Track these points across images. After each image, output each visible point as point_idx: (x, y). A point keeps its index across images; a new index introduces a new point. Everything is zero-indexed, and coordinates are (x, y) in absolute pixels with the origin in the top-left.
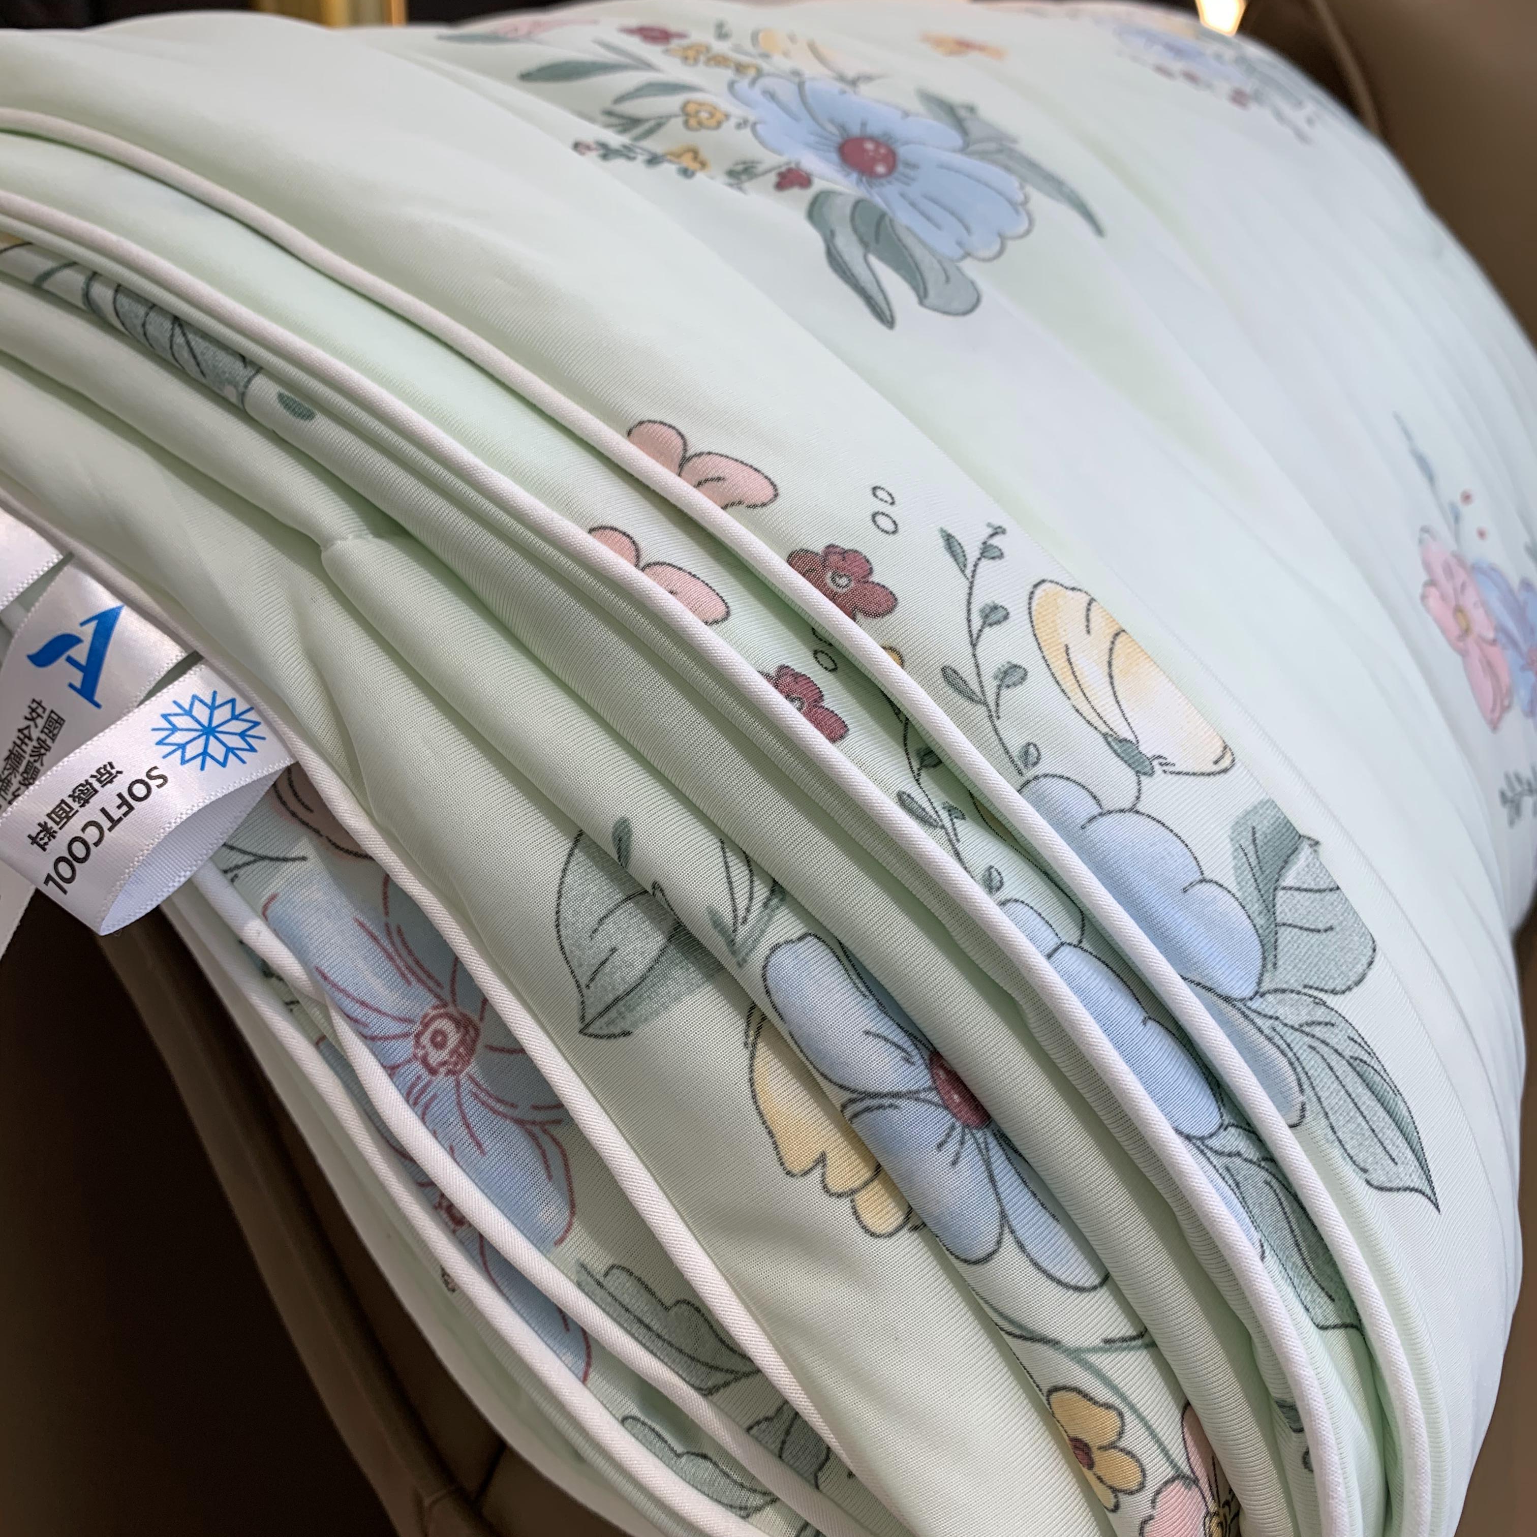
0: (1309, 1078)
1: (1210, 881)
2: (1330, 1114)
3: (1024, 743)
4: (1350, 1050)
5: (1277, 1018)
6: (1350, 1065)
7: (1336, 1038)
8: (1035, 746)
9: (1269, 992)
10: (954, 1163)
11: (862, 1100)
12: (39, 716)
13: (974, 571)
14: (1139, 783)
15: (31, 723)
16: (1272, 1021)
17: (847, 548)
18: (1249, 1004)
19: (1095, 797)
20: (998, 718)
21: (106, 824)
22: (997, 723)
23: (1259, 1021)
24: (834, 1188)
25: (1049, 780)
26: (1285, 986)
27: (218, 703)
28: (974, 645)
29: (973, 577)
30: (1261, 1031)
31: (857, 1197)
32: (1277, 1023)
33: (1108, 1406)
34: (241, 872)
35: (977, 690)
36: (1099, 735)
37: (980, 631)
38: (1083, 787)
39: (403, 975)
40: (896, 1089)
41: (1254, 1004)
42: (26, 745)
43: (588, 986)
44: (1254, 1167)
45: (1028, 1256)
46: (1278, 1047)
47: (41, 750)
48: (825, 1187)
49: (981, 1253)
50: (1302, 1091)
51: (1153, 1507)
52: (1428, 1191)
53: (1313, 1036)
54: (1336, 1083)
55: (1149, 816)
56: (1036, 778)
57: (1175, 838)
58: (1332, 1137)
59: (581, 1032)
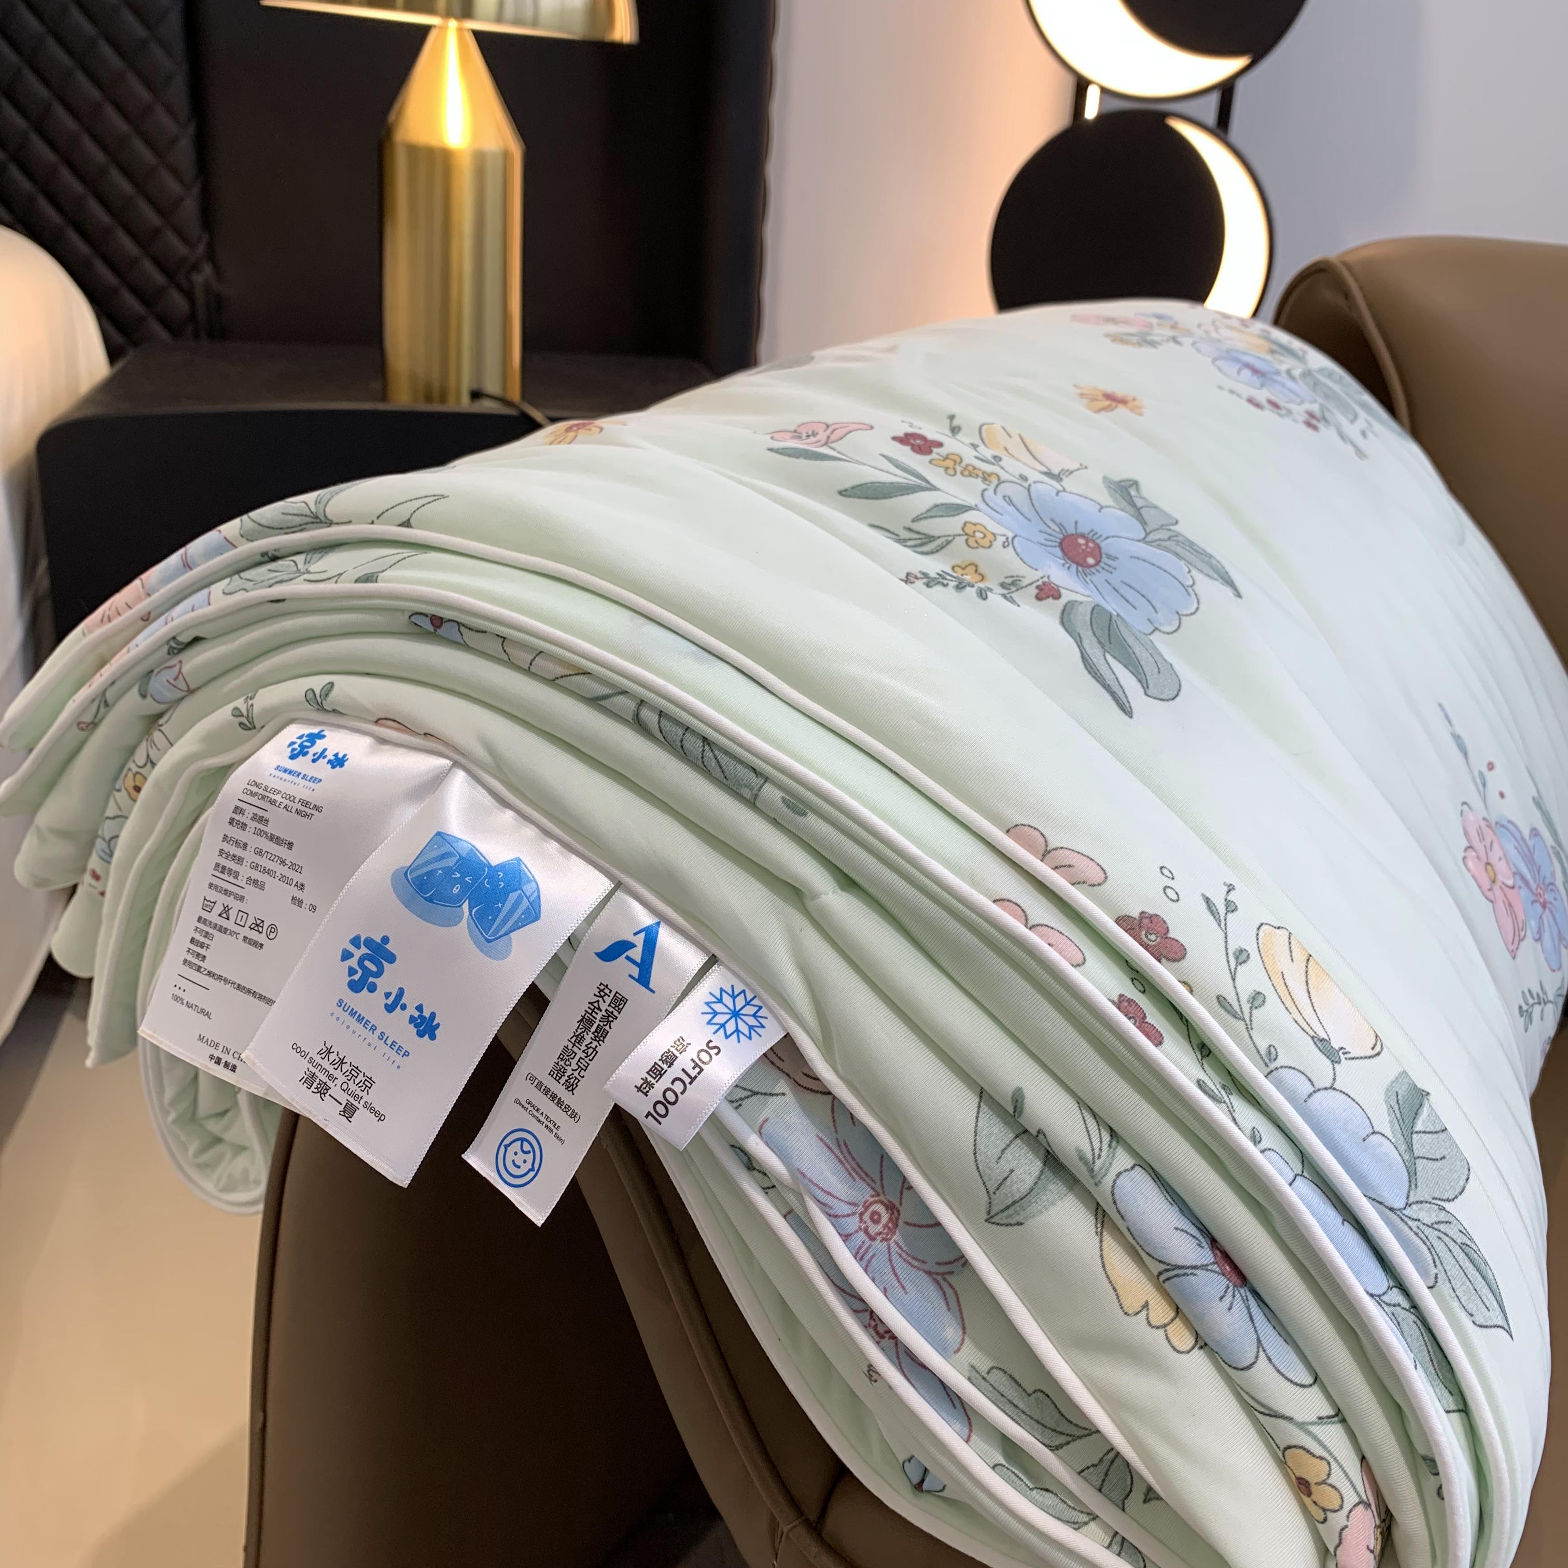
0: (1439, 1258)
1: (1378, 1133)
2: (1452, 1280)
3: (1267, 1045)
4: (1461, 1239)
5: (1419, 1220)
6: (1461, 1248)
7: (1452, 1231)
8: (1274, 1047)
9: (1413, 1203)
10: (1230, 1309)
11: (1173, 1270)
12: (606, 994)
13: (1226, 924)
14: (1334, 1069)
15: (600, 999)
16: (1417, 1222)
17: (1152, 914)
18: (1404, 1212)
19: (1310, 1080)
20: (1252, 1029)
21: (687, 1080)
22: (1252, 1032)
23: (1410, 1223)
24: (1153, 1322)
25: (1284, 1070)
26: (1422, 1199)
27: (736, 993)
28: (1234, 980)
29: (1225, 928)
30: (1411, 1228)
31: (1168, 1328)
32: (1419, 1223)
33: (1321, 1458)
34: (744, 1103)
35: (1238, 1010)
36: (1309, 1038)
37: (1236, 969)
38: (1303, 1073)
39: (850, 1174)
40: (1194, 1263)
41: (1406, 1212)
42: (597, 1014)
43: (994, 1193)
44: (1407, 1313)
45: (1274, 1366)
46: (1421, 1239)
47: (609, 1018)
48: (1149, 1322)
49: (1246, 1364)
50: (1436, 1266)
51: (1348, 1521)
52: (1507, 1327)
53: (1440, 1231)
54: (1454, 1260)
55: (1341, 1091)
56: (1277, 1069)
57: (1357, 1105)
58: (1454, 1295)
59: (986, 1220)
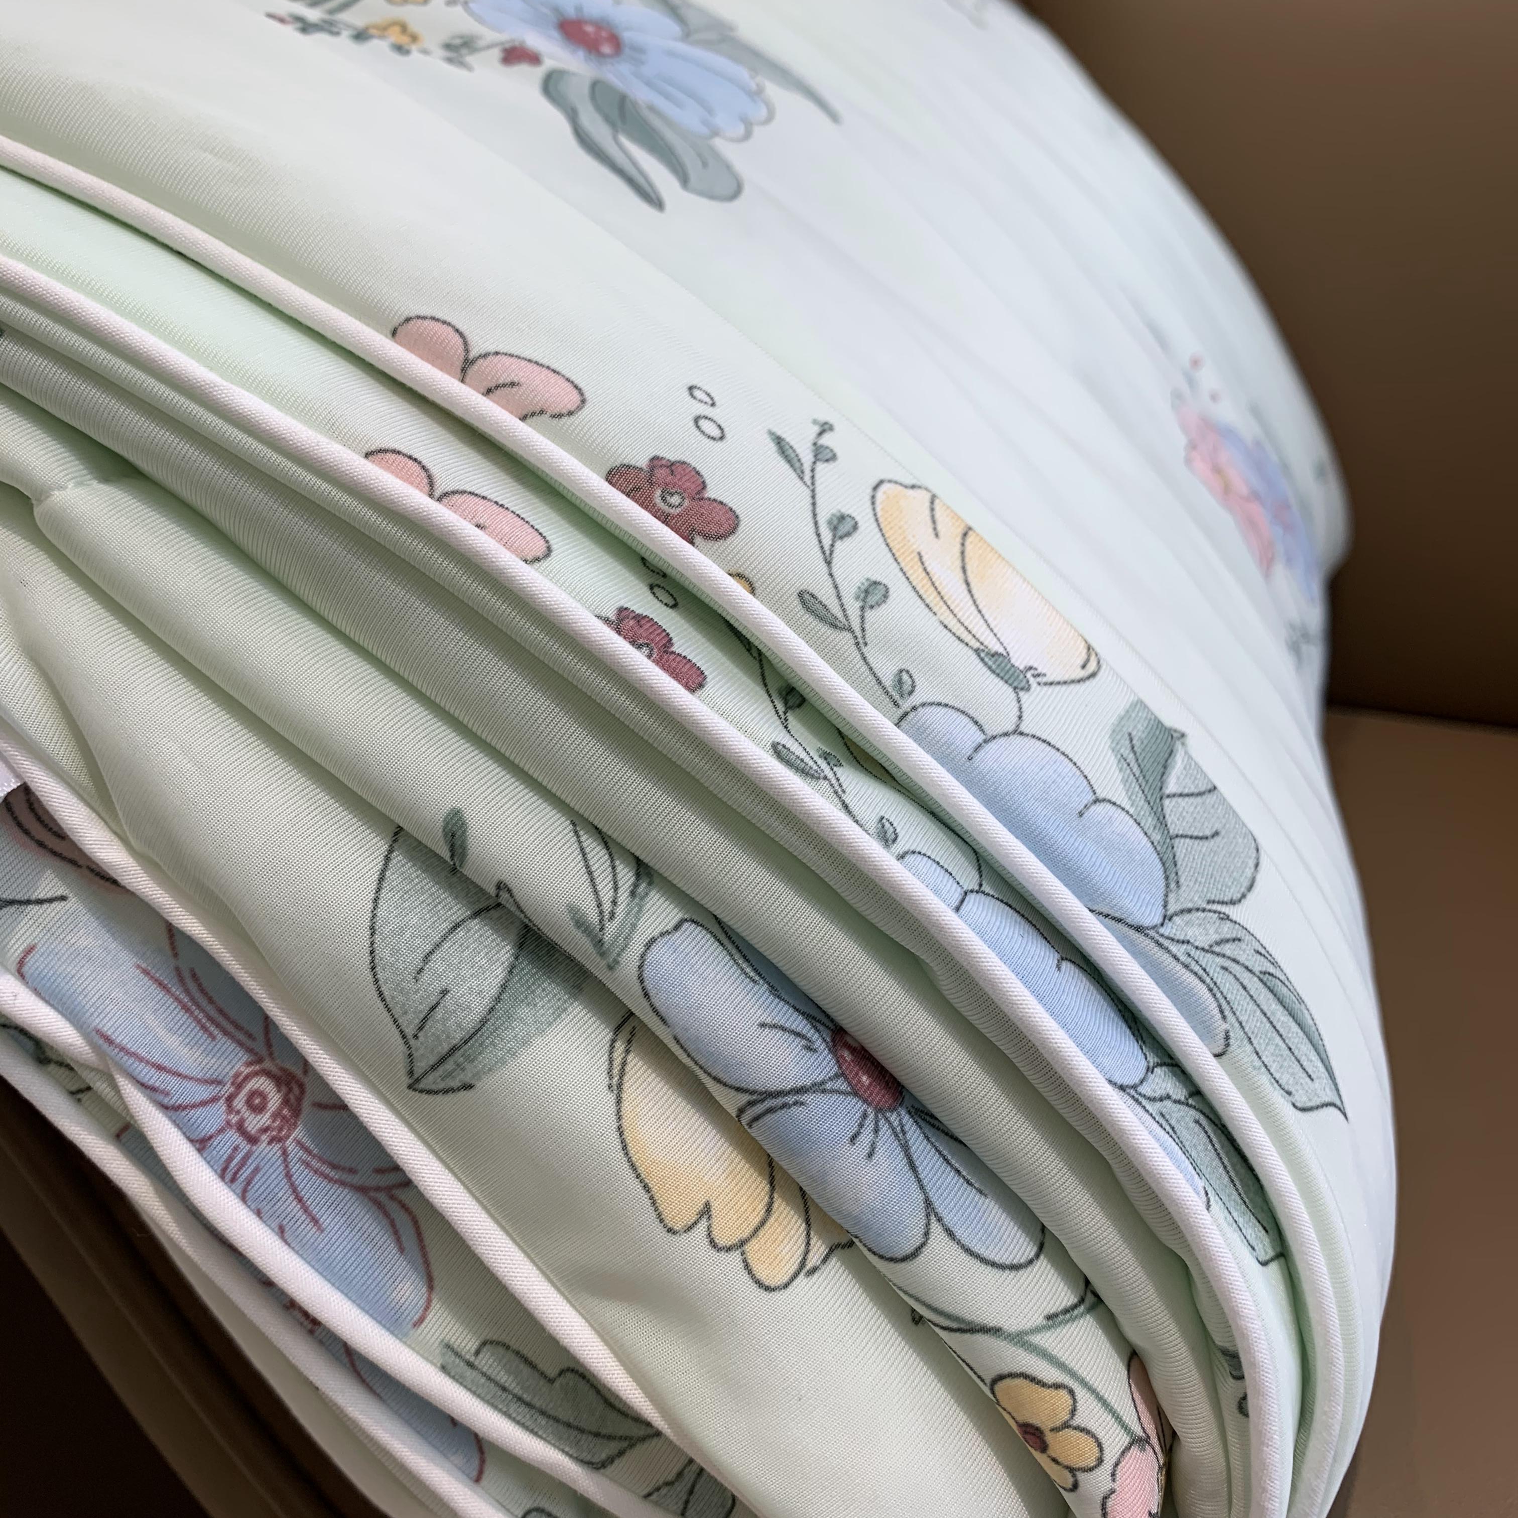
0: (1228, 1003)
1: (1104, 800)
2: (1253, 1039)
3: (896, 671)
4: (1259, 965)
5: (1188, 942)
6: (1261, 980)
7: (1244, 953)
8: (908, 672)
9: (1176, 914)
10: (871, 1154)
11: (763, 1100)
13: (813, 477)
14: (1019, 701)
16: (1185, 946)
17: (673, 460)
18: (1162, 930)
19: (976, 723)
20: (866, 644)
22: (865, 650)
23: (1174, 948)
25: (928, 709)
26: (1190, 905)
28: (829, 563)
29: (813, 484)
30: (1176, 959)
32: (1189, 947)
33: (1057, 1386)
35: (840, 615)
36: (971, 652)
37: (832, 546)
38: (963, 712)
39: (204, 1028)
40: (800, 1084)
41: (1166, 930)
44: (1182, 1107)
45: (959, 1242)
46: (1196, 974)
49: (909, 1249)
50: (1224, 1018)
51: (1114, 1480)
52: (1338, 1102)
53: (1224, 956)
54: (1251, 1003)
55: (1034, 736)
56: (914, 708)
57: (1063, 757)
58: (1258, 1063)
